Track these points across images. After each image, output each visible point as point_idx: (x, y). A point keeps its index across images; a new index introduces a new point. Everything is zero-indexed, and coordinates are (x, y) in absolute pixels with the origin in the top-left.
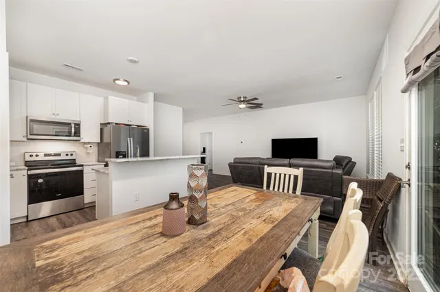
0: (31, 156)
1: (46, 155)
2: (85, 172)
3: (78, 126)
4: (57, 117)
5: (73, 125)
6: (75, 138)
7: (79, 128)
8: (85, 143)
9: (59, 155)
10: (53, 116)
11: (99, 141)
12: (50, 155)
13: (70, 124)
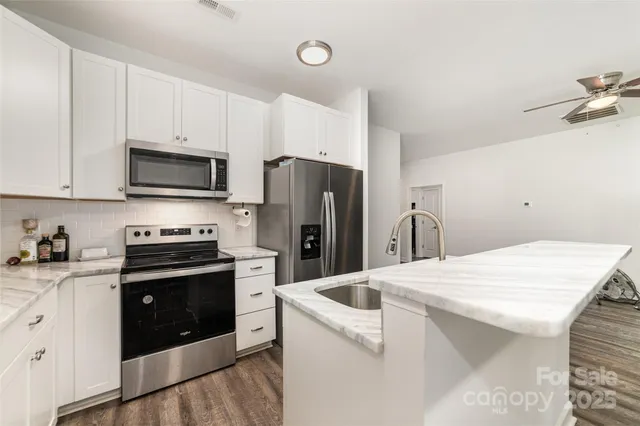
0: (137, 234)
1: (164, 232)
2: (237, 275)
3: (222, 164)
4: (185, 144)
5: (213, 164)
6: (219, 194)
7: (225, 169)
8: (234, 206)
9: (187, 231)
10: (177, 143)
11: (261, 201)
12: (171, 232)
13: (207, 160)
